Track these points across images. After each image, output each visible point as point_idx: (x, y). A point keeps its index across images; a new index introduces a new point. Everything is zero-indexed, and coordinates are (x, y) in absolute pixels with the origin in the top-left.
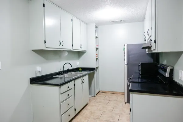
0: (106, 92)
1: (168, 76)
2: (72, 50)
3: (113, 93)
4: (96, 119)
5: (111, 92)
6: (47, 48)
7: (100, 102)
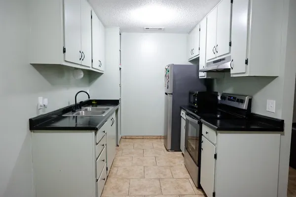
0: (131, 138)
1: (246, 109)
2: (91, 69)
3: (143, 138)
4: (140, 178)
5: (140, 137)
6: (66, 61)
7: (130, 153)
